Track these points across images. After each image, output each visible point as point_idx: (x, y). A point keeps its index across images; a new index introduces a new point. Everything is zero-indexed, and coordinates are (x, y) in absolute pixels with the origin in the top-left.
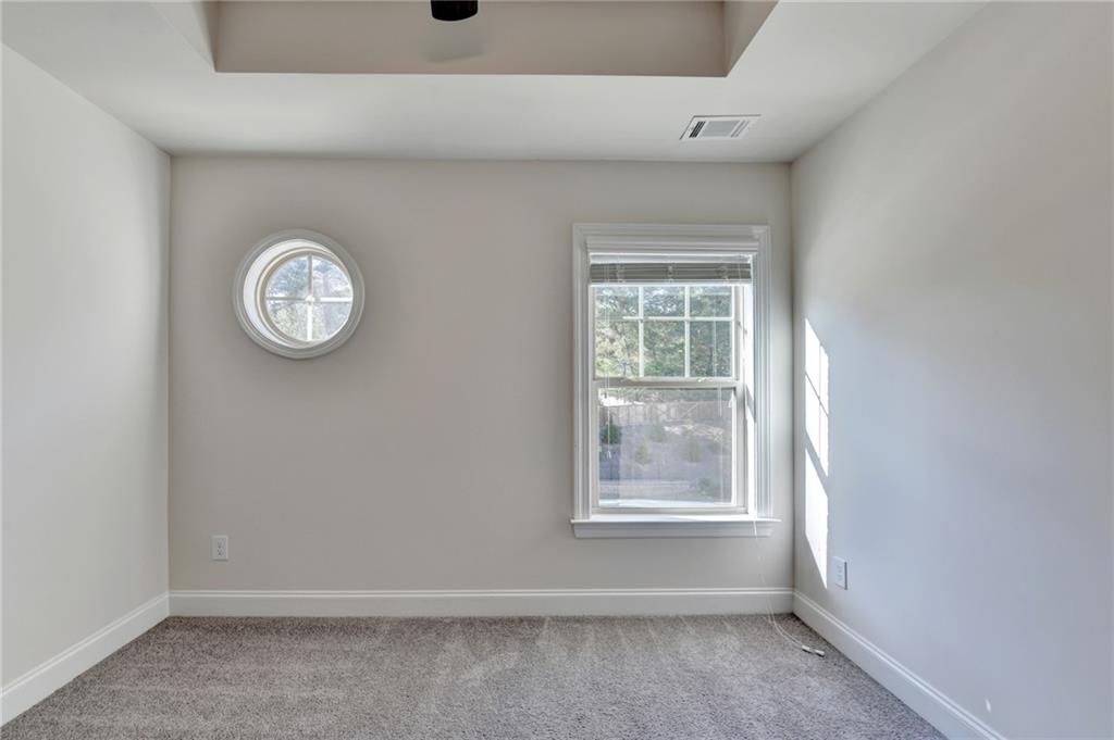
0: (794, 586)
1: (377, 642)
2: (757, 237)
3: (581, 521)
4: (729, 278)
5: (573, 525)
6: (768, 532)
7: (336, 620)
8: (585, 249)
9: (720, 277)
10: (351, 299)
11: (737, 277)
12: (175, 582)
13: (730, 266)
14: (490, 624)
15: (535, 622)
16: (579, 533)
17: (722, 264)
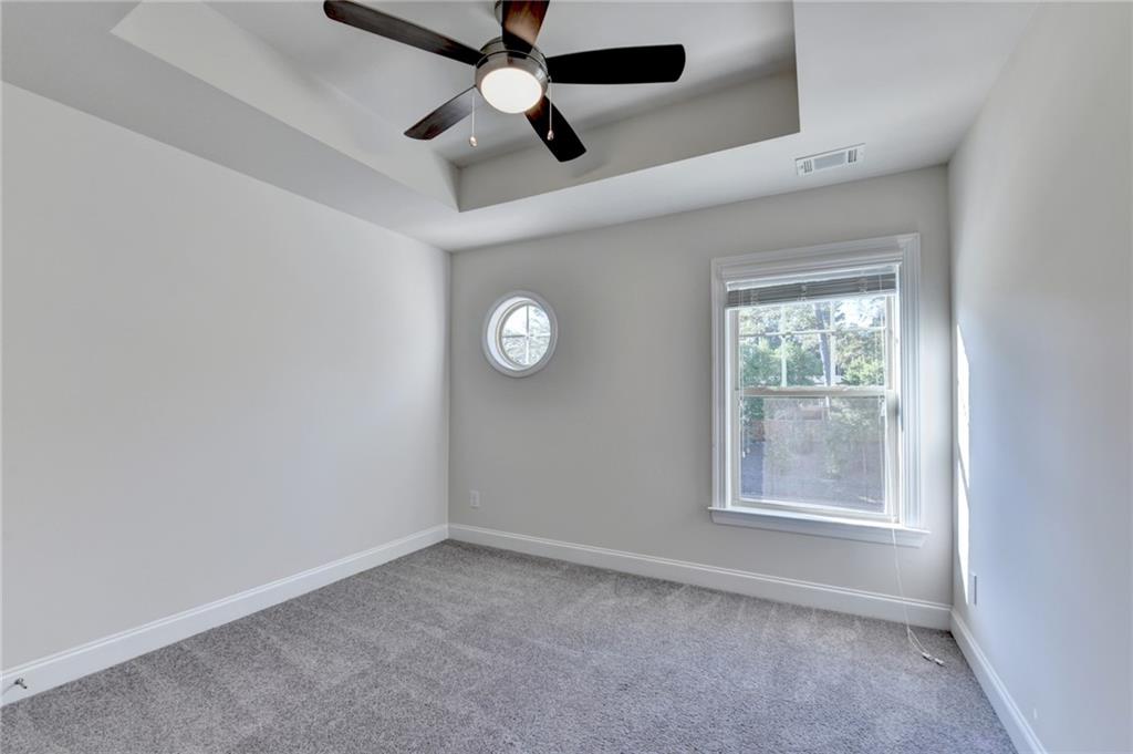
0: (952, 604)
1: (557, 573)
2: (901, 246)
3: (718, 509)
4: (868, 290)
5: (711, 511)
6: (919, 543)
7: (537, 557)
8: (722, 279)
9: (858, 291)
10: (549, 334)
11: (878, 289)
12: (452, 518)
13: (869, 278)
14: (639, 580)
15: (673, 585)
16: (716, 519)
17: (860, 278)
